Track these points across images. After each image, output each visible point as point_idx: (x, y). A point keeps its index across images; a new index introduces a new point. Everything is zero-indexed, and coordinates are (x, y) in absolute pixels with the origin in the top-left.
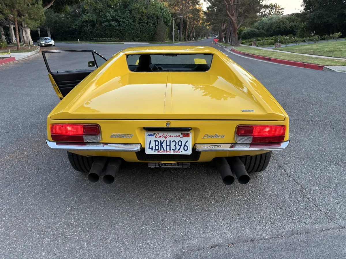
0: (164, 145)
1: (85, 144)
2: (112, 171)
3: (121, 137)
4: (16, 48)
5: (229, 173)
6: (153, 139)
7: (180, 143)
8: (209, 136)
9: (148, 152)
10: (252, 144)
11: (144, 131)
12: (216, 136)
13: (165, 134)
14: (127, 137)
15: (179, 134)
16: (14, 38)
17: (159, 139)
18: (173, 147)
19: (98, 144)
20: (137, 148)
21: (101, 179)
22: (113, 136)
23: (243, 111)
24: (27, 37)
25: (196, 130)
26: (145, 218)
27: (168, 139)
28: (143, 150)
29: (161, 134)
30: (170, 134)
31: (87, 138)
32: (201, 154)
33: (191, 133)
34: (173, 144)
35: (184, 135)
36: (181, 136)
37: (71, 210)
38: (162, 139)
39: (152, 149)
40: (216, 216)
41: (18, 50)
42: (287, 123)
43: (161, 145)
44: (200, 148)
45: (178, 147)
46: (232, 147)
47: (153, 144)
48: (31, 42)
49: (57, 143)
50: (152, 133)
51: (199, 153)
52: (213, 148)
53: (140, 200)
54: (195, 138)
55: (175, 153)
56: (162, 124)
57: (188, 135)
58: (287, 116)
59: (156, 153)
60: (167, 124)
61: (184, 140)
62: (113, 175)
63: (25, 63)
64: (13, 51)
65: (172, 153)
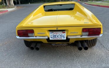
0: (56, 36)
1: (29, 37)
2: (38, 46)
3: (41, 34)
4: (8, 7)
5: (80, 46)
6: (52, 34)
7: (62, 36)
8: (72, 33)
9: (51, 39)
10: (88, 35)
11: (49, 31)
12: (75, 33)
13: (56, 32)
14: (43, 34)
15: (61, 32)
16: (8, 4)
17: (54, 34)
18: (59, 37)
19: (33, 36)
20: (47, 38)
21: (35, 49)
22: (38, 33)
23: (85, 23)
24: (12, 3)
25: (67, 30)
26: (51, 62)
27: (57, 34)
28: (49, 38)
29: (55, 32)
30: (58, 32)
31: (30, 35)
32: (70, 39)
33: (66, 32)
34: (59, 36)
35: (63, 33)
36: (62, 33)
37: (26, 60)
38: (55, 34)
39: (52, 38)
40: (76, 62)
41: (9, 8)
42: (101, 27)
43: (55, 36)
44: (69, 37)
45: (61, 37)
46: (81, 36)
47: (52, 36)
48: (13, 5)
49: (20, 37)
50: (52, 32)
51: (69, 39)
52: (74, 37)
53: (49, 56)
54: (67, 33)
55: (60, 39)
56: (55, 29)
57: (65, 33)
58: (101, 24)
59: (53, 39)
60: (57, 29)
61: (63, 34)
62: (39, 47)
63: (11, 12)
64: (7, 8)
65: (59, 39)
